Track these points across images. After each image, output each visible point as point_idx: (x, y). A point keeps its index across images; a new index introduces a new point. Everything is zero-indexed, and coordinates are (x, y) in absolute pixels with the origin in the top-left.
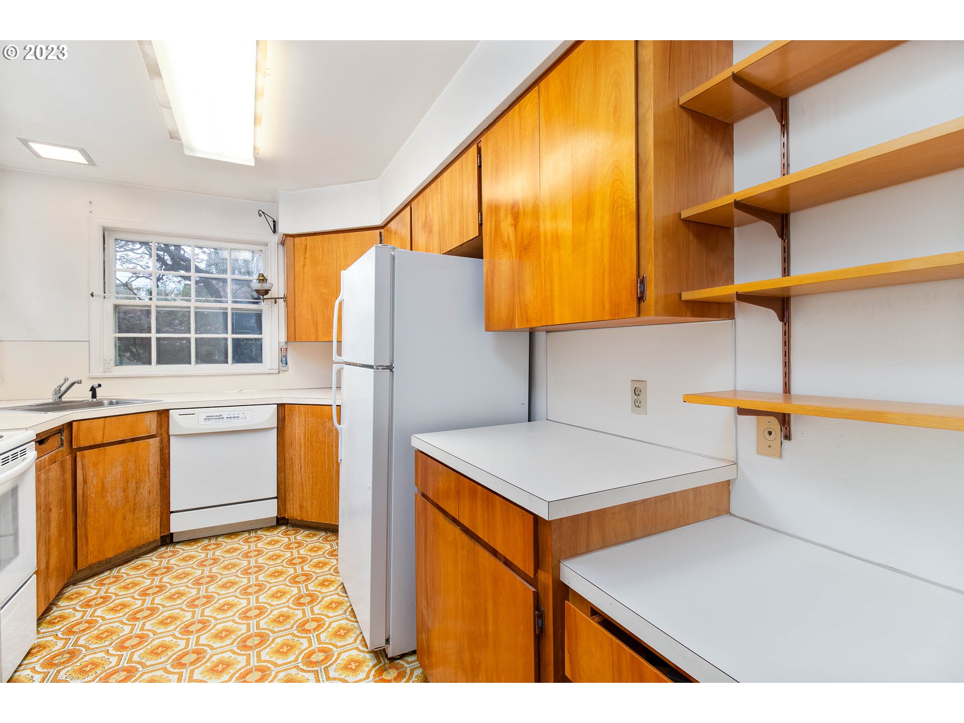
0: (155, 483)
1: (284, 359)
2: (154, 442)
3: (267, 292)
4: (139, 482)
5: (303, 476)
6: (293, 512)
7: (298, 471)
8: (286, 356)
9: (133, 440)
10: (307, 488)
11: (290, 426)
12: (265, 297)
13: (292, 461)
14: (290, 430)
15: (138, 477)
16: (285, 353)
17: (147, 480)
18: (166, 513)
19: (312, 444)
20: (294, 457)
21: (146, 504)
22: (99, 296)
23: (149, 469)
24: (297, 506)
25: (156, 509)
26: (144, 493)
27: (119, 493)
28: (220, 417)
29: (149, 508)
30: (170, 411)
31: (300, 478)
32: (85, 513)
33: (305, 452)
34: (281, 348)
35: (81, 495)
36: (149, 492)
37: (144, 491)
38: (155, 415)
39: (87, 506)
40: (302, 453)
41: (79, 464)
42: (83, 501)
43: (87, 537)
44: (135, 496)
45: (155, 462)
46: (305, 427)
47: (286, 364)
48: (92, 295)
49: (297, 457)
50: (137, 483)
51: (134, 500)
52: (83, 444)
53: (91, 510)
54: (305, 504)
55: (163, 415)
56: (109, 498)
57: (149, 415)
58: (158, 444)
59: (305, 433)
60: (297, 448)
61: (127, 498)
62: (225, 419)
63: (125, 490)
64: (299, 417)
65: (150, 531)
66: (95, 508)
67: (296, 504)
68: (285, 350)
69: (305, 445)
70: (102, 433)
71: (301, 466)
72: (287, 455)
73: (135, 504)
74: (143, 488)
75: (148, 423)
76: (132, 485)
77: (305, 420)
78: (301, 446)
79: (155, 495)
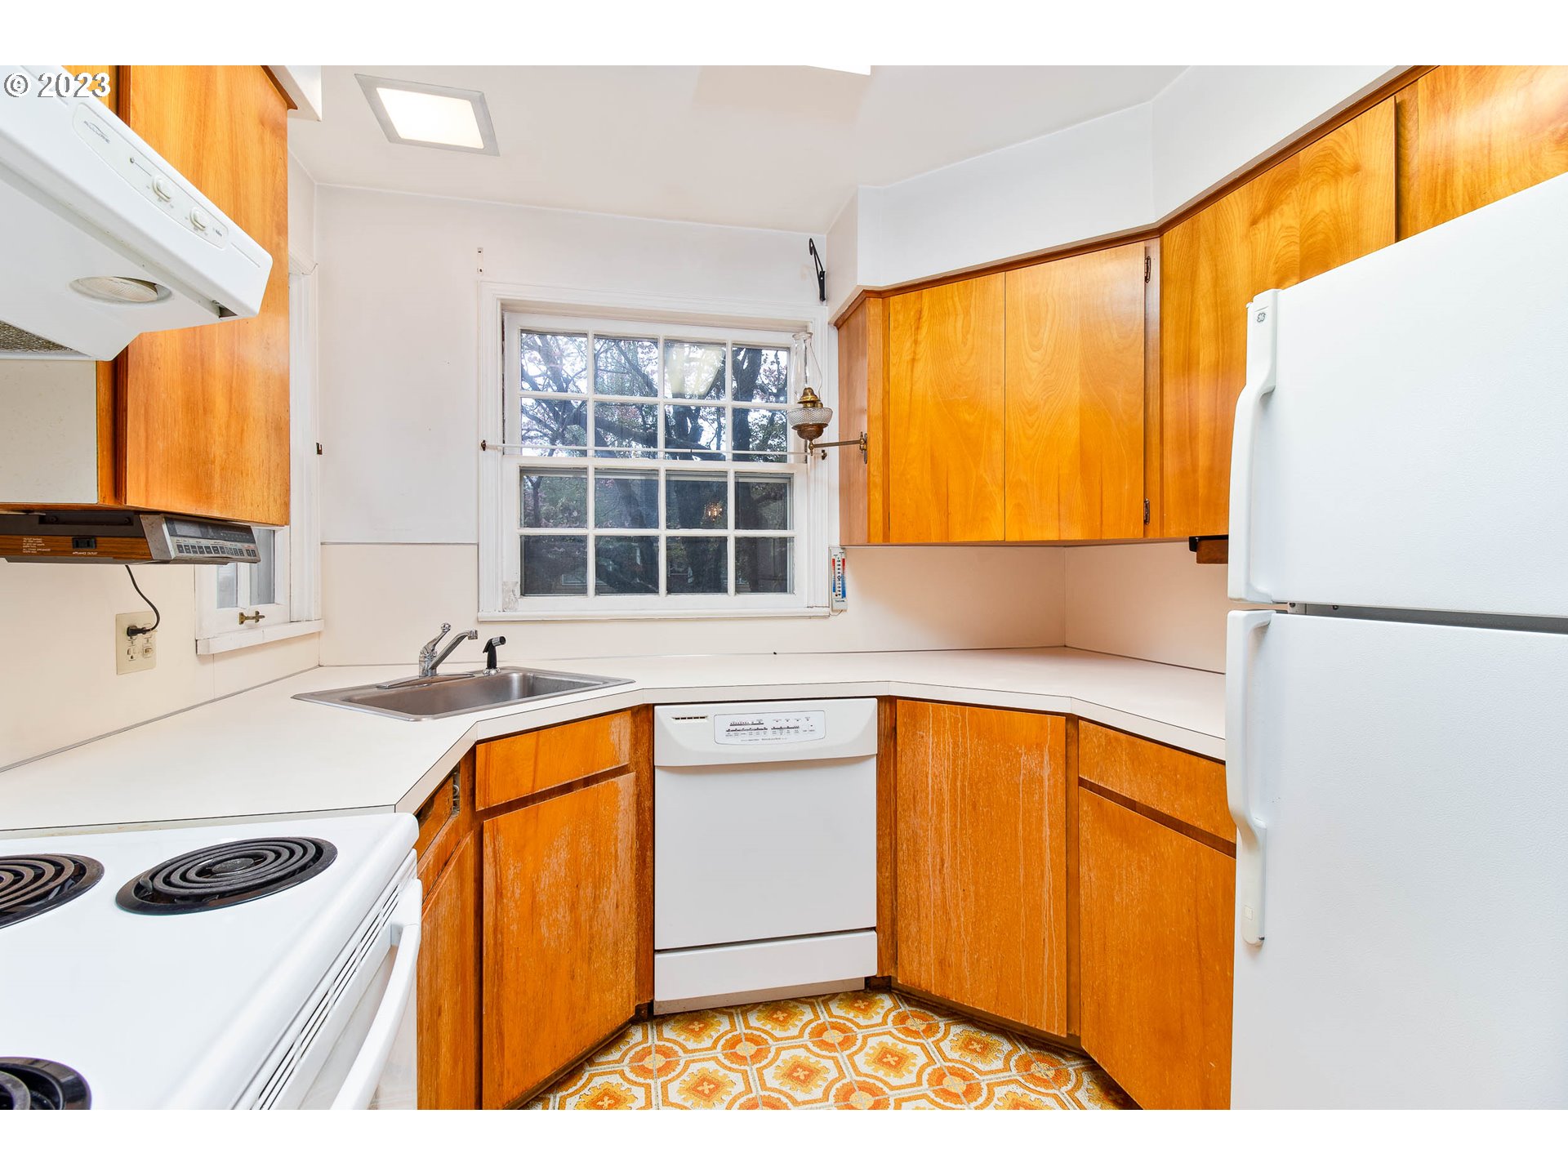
0: (626, 883)
1: (838, 584)
2: (625, 782)
3: (819, 429)
4: (599, 882)
5: (947, 885)
6: (919, 971)
7: (934, 871)
8: (842, 578)
9: (588, 782)
10: (958, 918)
11: (909, 753)
12: (816, 441)
13: (915, 843)
14: (910, 766)
15: (597, 873)
16: (841, 571)
17: (613, 878)
18: (647, 952)
19: (974, 807)
20: (920, 832)
21: (610, 935)
22: (495, 448)
23: (616, 851)
24: (931, 958)
25: (629, 945)
26: (607, 909)
27: (562, 914)
28: (759, 727)
29: (616, 944)
30: (656, 707)
31: (938, 889)
32: (500, 975)
33: (955, 825)
34: (834, 560)
35: (491, 930)
36: (617, 907)
37: (607, 905)
38: (627, 716)
39: (502, 956)
40: (947, 828)
41: (488, 851)
42: (495, 944)
43: (501, 1034)
44: (591, 919)
45: (628, 833)
46: (954, 760)
47: (844, 595)
48: (484, 447)
49: (931, 834)
50: (595, 887)
51: (591, 927)
52: (498, 798)
53: (509, 965)
54: (953, 959)
55: (643, 714)
56: (544, 930)
57: (617, 717)
58: (632, 789)
59: (955, 779)
60: (932, 810)
61: (576, 924)
62: (769, 731)
63: (573, 907)
64: (937, 733)
65: (619, 1003)
66: (517, 958)
67: (928, 953)
68: (841, 563)
69: (954, 806)
70: (532, 768)
71: (942, 861)
72: (901, 826)
73: (592, 937)
74: (606, 897)
75: (614, 738)
76: (587, 892)
77: (956, 744)
78: (941, 810)
79: (627, 910)
